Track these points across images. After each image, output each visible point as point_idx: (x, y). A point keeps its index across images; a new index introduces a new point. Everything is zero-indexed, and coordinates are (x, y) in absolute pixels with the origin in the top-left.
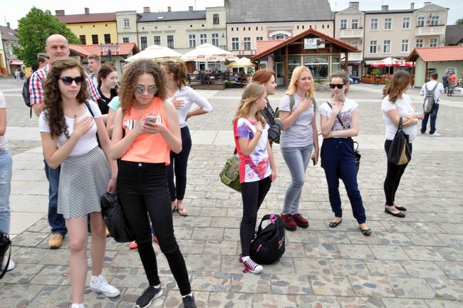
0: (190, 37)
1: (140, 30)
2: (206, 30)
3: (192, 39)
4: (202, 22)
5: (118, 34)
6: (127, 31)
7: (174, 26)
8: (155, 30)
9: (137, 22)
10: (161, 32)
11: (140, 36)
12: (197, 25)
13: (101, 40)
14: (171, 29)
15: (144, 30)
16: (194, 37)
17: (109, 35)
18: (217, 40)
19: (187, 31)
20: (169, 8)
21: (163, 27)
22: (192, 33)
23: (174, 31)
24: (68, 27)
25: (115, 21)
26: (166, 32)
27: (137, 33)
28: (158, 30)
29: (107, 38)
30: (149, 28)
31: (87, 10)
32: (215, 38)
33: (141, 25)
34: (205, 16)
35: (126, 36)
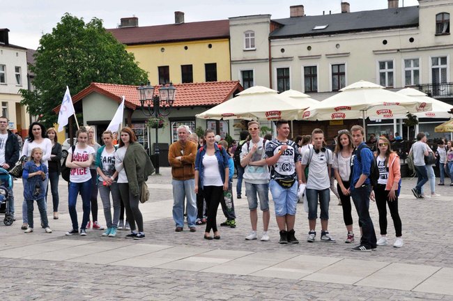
0: (382, 65)
1: (276, 53)
2: (417, 49)
3: (387, 70)
4: (410, 32)
5: (232, 62)
6: (250, 56)
7: (347, 43)
8: (306, 53)
9: (271, 38)
10: (318, 57)
11: (276, 66)
12: (398, 39)
13: (199, 75)
14: (341, 50)
15: (285, 54)
16: (391, 65)
17: (214, 65)
18: (444, 70)
19: (376, 52)
20: (345, 5)
21: (323, 46)
22: (386, 58)
23: (346, 55)
24: (129, 50)
25: (227, 37)
26: (329, 56)
27: (271, 60)
28: (313, 52)
29: (211, 71)
30: (294, 48)
31: (179, 15)
32: (440, 66)
33: (278, 45)
34: (418, 19)
35: (247, 67)
